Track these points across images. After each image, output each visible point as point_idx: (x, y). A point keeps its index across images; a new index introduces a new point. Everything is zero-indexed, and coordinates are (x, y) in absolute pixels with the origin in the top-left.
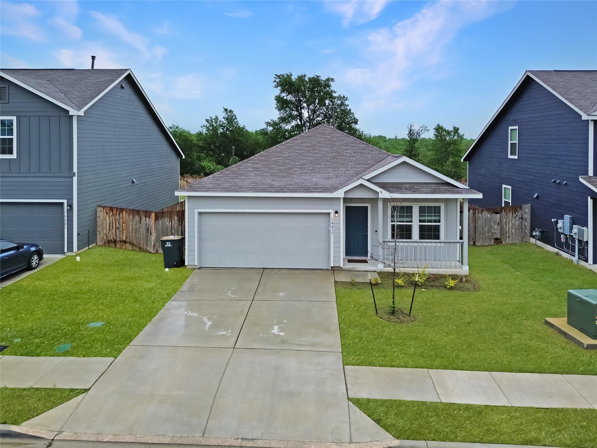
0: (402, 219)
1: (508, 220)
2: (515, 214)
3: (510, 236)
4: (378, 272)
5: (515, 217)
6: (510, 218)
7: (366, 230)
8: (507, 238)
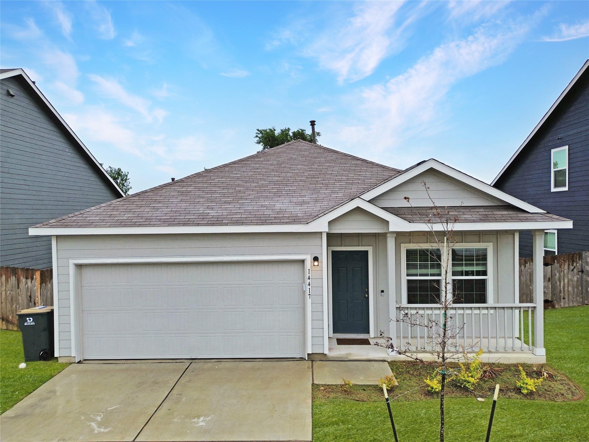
0: (424, 271)
1: (562, 274)
2: (572, 265)
3: (566, 297)
4: (389, 360)
5: (573, 270)
6: (566, 271)
7: (366, 290)
8: (562, 300)
